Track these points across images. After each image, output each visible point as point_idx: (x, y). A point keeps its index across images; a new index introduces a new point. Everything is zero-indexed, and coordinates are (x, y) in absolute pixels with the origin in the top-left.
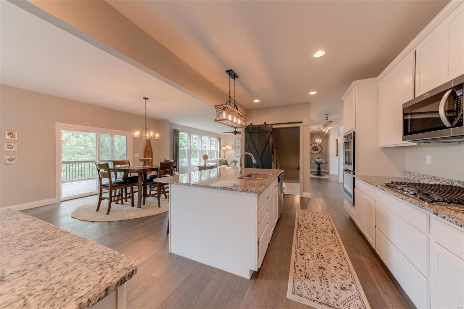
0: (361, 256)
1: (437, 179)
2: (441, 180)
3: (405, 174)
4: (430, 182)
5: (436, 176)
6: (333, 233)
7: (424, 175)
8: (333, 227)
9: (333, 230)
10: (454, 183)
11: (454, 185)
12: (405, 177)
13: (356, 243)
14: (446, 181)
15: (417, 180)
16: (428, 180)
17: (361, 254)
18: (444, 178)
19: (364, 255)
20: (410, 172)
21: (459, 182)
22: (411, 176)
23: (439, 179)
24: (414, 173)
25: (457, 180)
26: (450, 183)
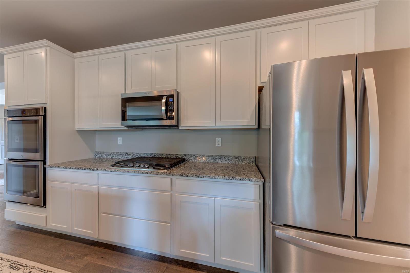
0: (84, 259)
1: (129, 154)
2: (132, 154)
3: (96, 155)
4: (122, 157)
5: (127, 152)
6: (19, 267)
7: (117, 153)
8: (8, 261)
9: (13, 265)
10: (141, 155)
11: (141, 156)
12: (96, 157)
13: (64, 250)
14: (136, 155)
15: (110, 158)
16: (121, 156)
17: (81, 258)
18: (134, 153)
19: (86, 255)
20: (103, 152)
21: (144, 154)
22: (103, 155)
23: (130, 154)
24: (107, 152)
25: (143, 152)
26: (138, 155)
